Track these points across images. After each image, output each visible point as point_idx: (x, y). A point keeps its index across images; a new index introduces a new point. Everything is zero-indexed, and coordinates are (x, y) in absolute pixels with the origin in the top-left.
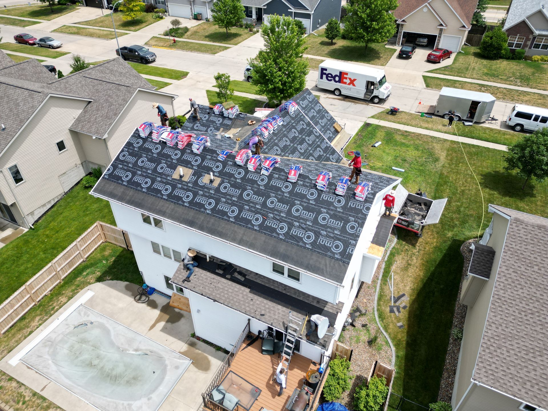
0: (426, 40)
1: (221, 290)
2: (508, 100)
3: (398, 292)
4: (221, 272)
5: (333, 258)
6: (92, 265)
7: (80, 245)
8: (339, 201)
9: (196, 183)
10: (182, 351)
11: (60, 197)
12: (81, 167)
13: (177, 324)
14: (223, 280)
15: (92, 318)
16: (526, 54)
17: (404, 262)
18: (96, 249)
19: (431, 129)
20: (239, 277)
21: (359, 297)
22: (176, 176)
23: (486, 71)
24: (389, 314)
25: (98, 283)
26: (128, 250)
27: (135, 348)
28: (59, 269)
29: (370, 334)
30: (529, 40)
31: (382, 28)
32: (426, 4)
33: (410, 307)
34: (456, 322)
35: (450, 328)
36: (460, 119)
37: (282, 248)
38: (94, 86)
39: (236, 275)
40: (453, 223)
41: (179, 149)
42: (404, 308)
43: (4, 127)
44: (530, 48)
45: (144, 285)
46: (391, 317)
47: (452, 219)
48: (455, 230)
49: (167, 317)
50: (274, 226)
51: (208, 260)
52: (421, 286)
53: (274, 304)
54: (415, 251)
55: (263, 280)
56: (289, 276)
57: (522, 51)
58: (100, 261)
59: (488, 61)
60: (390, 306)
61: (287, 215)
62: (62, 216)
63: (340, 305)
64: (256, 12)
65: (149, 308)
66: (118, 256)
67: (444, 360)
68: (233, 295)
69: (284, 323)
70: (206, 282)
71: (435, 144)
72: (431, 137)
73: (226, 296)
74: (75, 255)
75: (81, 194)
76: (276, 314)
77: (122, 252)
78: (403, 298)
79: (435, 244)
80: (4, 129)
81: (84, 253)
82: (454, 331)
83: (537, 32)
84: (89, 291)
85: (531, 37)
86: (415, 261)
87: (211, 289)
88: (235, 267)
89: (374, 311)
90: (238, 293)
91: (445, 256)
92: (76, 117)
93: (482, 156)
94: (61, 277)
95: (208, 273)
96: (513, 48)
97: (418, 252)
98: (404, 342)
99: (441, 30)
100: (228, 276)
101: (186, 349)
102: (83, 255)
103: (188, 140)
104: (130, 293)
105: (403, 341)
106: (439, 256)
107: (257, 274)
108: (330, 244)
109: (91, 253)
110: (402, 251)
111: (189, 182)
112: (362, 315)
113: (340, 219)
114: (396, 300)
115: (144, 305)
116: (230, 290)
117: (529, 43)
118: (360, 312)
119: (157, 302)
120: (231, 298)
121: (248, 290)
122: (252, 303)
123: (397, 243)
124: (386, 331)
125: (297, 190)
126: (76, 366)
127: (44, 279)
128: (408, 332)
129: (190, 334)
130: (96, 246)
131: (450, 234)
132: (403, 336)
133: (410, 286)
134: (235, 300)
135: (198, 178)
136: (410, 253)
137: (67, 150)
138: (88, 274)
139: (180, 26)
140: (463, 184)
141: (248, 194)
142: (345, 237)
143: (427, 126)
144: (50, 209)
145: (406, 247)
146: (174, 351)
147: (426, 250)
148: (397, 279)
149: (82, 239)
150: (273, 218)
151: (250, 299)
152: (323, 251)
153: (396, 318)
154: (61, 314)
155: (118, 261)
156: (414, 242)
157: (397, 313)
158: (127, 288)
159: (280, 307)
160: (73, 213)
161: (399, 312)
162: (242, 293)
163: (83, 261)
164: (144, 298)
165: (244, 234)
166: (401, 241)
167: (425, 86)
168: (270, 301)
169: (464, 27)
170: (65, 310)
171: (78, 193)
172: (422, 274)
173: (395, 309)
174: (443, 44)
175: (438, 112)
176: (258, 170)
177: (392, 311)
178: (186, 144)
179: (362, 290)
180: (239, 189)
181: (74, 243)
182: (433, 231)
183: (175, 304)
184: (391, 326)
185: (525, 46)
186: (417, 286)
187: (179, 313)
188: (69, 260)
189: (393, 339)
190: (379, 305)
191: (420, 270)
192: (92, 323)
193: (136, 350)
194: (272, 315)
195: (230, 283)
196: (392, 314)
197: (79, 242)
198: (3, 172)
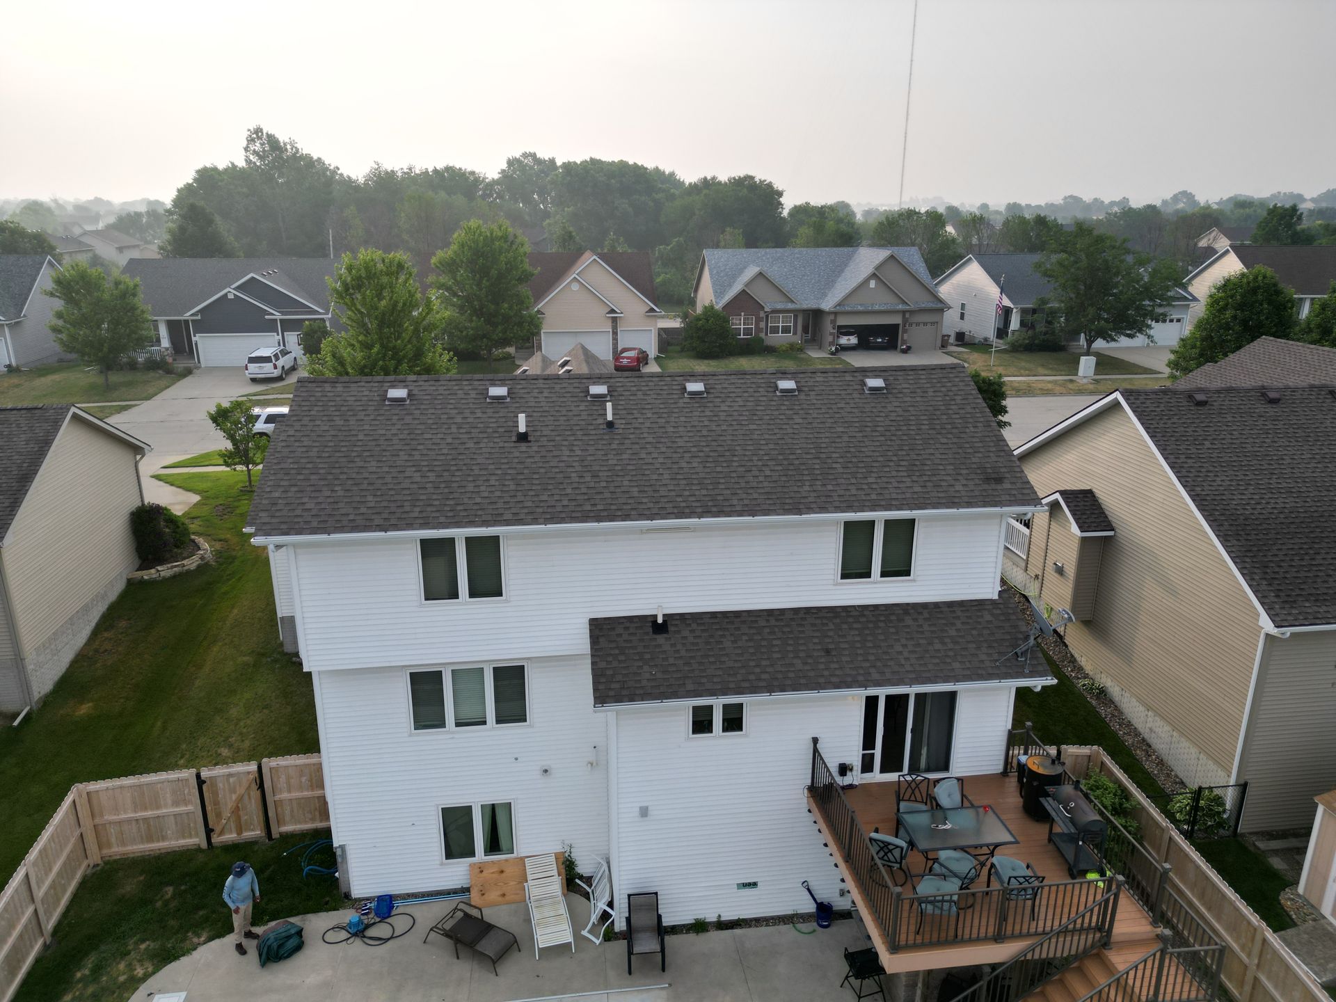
6: (96, 939)
7: (37, 877)
10: (613, 981)
16: (765, 344)
18: (74, 895)
26: (213, 844)
30: (761, 320)
32: (575, 275)
34: (1070, 672)
35: (1072, 686)
44: (766, 334)
56: (884, 574)
57: (757, 338)
58: (121, 916)
59: (717, 361)
66: (183, 877)
73: (764, 676)
74: (24, 920)
81: (45, 913)
82: (1085, 686)
83: (769, 306)
85: (762, 314)
96: (743, 336)
99: (614, 320)
102: (43, 921)
107: (797, 609)
109: (64, 914)
117: (762, 325)
130: (74, 884)
149: (40, 852)
163: (48, 945)
169: (652, 310)
174: (624, 342)
185: (758, 330)
197: (33, 865)
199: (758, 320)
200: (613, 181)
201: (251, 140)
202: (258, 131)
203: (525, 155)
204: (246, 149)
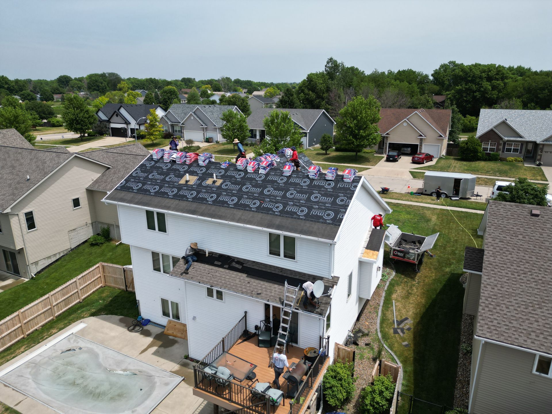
0: (409, 149)
1: (219, 278)
2: (489, 185)
3: (401, 317)
4: (220, 263)
5: (326, 223)
6: (88, 305)
7: (80, 283)
8: (329, 184)
9: (200, 185)
10: (173, 370)
11: (65, 252)
12: (91, 227)
13: (170, 348)
14: (221, 269)
15: (81, 344)
16: (500, 157)
17: (405, 292)
18: (94, 292)
19: (422, 202)
20: (237, 266)
21: (360, 320)
22: (182, 182)
23: (466, 168)
24: (393, 335)
25: (92, 317)
26: (127, 290)
27: (123, 368)
28: (54, 304)
29: (374, 352)
30: (501, 145)
31: (369, 135)
32: (405, 119)
33: (414, 329)
34: (463, 338)
35: (459, 344)
36: (447, 196)
37: (278, 221)
38: (114, 158)
39: (234, 264)
40: (450, 261)
41: (187, 165)
42: (409, 329)
43: (28, 178)
44: (503, 152)
45: (140, 317)
46: (395, 337)
47: (448, 259)
48: (452, 266)
49: (160, 343)
50: (271, 207)
51: (207, 255)
52: (424, 311)
53: (271, 284)
54: (415, 283)
55: (260, 266)
56: (285, 256)
57: (496, 153)
58: (97, 301)
59: (467, 162)
60: (394, 329)
61: (282, 198)
62: (65, 268)
63: (336, 279)
64: (260, 135)
65: (142, 336)
66: (115, 296)
67: (456, 373)
68: (230, 280)
69: (280, 299)
70: (203, 273)
71: (425, 211)
72: (422, 207)
73: (223, 282)
74: (73, 293)
75: (87, 250)
76: (273, 291)
77: (120, 292)
78: (406, 322)
79: (434, 277)
80: (28, 180)
81: (81, 293)
82: (463, 346)
83: (506, 139)
84: (82, 323)
85: (501, 142)
86: (416, 291)
87: (208, 278)
88: (233, 258)
89: (377, 332)
90: (235, 279)
91: (445, 286)
92: (95, 180)
93: (471, 218)
94: (55, 314)
95: (207, 265)
96: (488, 152)
97: (418, 283)
98: (412, 359)
99: (421, 140)
100: (227, 266)
101: (178, 369)
102: (80, 295)
103: (195, 158)
104: (125, 325)
105: (411, 357)
106: (439, 287)
107: (254, 262)
108: (322, 214)
109: (89, 296)
110: (401, 282)
111: (194, 185)
112: (365, 335)
113: (331, 196)
114: (399, 323)
115: (137, 334)
116: (227, 277)
117: (501, 147)
118: (363, 332)
119: (151, 331)
120: (228, 283)
121: (244, 275)
122: (248, 285)
123: (395, 276)
124: (392, 349)
125: (292, 180)
126: (58, 384)
127: (39, 310)
128: (414, 350)
129: (183, 356)
130: (95, 289)
131: (448, 270)
132: (410, 354)
133: (412, 311)
134: (232, 284)
135: (202, 181)
136: (409, 284)
137: (81, 208)
138: (83, 311)
139: (193, 145)
140: (456, 235)
141: (247, 188)
142: (335, 208)
143: (416, 200)
144: (54, 262)
145: (405, 280)
146: (165, 371)
147: (425, 282)
148: (398, 306)
149: (83, 277)
150: (270, 202)
151: (247, 282)
152: (315, 219)
153: (401, 338)
154: (50, 341)
155: (115, 300)
156: (413, 276)
157: (401, 334)
158: (121, 321)
159: (276, 286)
160: (76, 265)
161: (404, 333)
162: (239, 278)
163: (80, 302)
164: (137, 328)
165: (242, 215)
166: (399, 275)
167: (412, 177)
168: (267, 282)
169: (441, 136)
170: (55, 338)
171: (84, 250)
172: (423, 301)
173: (399, 331)
174: (425, 149)
175: (426, 191)
176: (256, 171)
177: (395, 332)
178: (193, 160)
179: (363, 315)
180: (239, 185)
181: (74, 280)
182: (430, 268)
183: (170, 332)
184: (396, 345)
185: (498, 150)
186: (420, 311)
187: (173, 339)
188: (66, 296)
189: (399, 357)
190: (381, 327)
191: (421, 298)
192: (80, 349)
193: (124, 370)
194: (268, 293)
195: (227, 271)
196: (397, 335)
197: (79, 279)
198: (19, 215)
199: (499, 144)
200: (483, 74)
201: (328, 63)
202: (331, 59)
203: (450, 63)
204: (326, 66)
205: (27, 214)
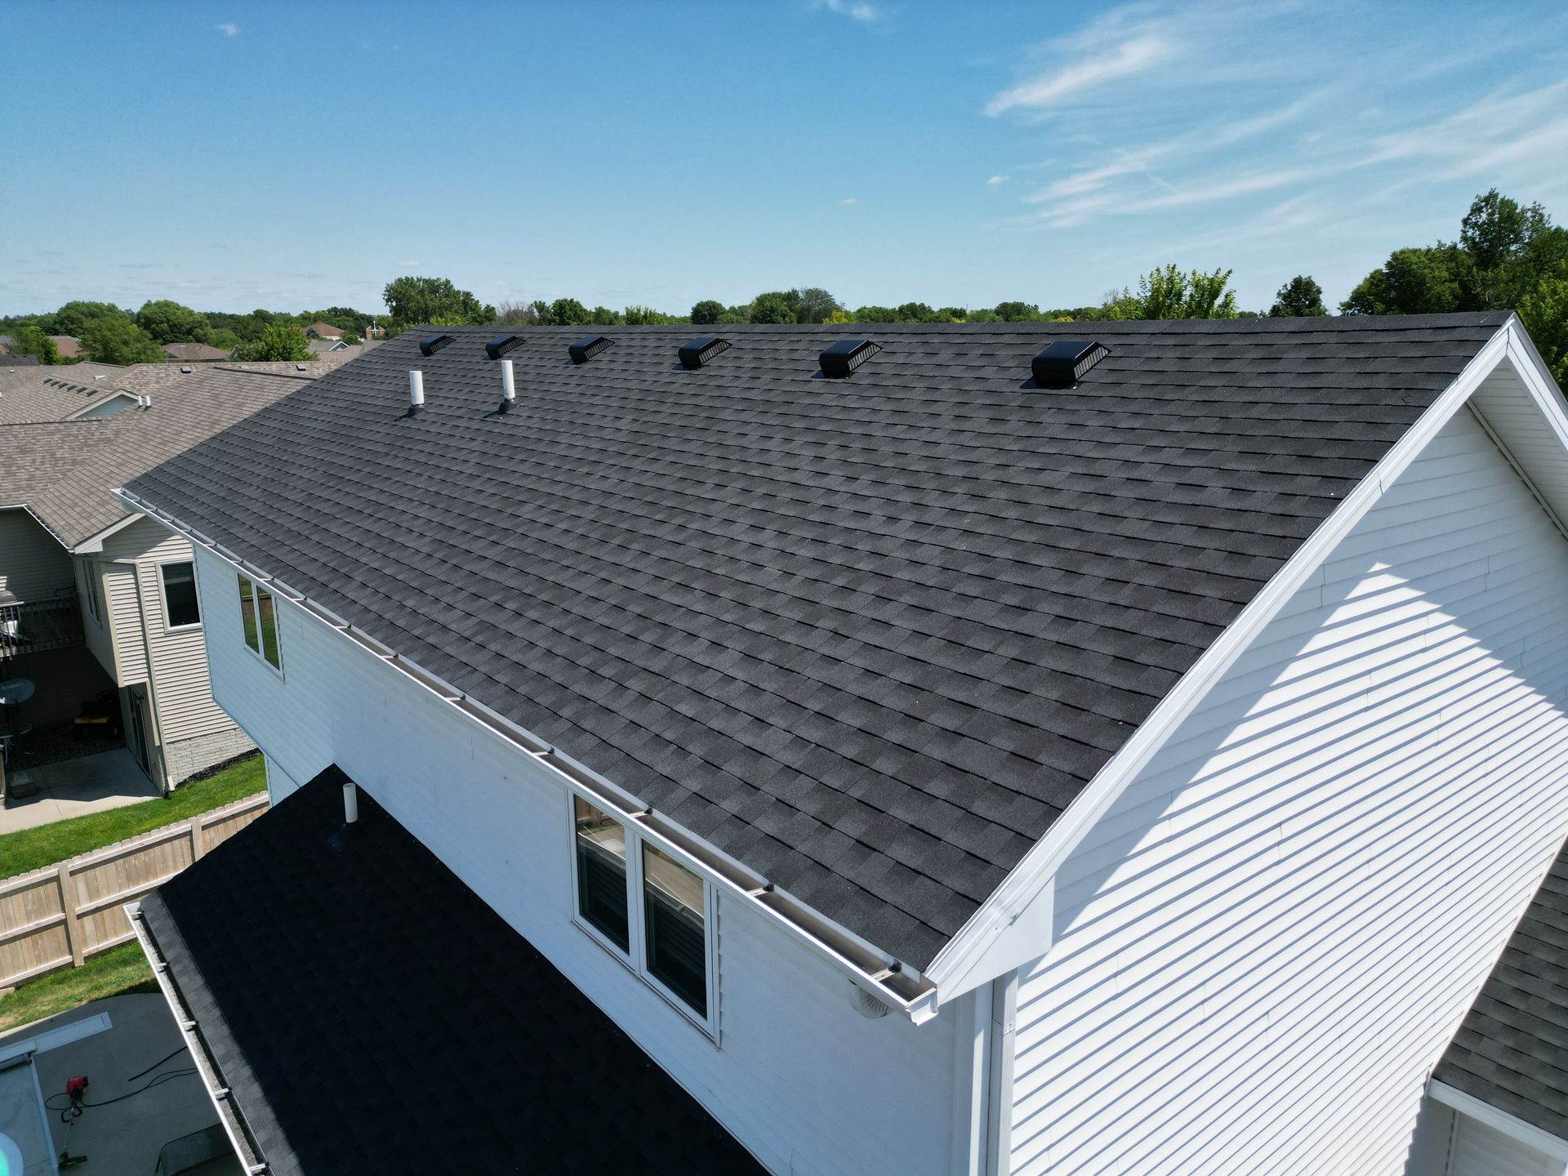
28: (82, 907)
149: (223, 819)
188: (143, 885)
197: (204, 828)
198: (139, 571)
201: (1476, 210)
204: (1465, 222)
205: (169, 570)
